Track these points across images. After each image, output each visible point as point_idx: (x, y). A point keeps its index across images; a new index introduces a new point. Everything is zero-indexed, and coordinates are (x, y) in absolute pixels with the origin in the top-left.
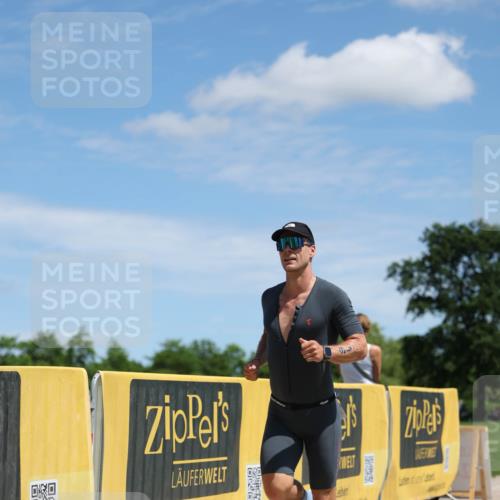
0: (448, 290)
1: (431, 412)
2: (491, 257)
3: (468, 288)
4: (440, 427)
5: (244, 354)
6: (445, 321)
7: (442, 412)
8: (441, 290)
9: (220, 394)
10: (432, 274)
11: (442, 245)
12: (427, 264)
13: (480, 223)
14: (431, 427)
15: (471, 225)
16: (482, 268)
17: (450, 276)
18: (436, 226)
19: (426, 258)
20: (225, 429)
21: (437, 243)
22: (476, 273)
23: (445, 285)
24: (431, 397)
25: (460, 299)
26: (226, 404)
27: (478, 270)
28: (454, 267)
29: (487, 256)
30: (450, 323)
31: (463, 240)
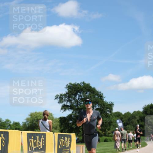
0: (74, 103)
1: (67, 141)
2: (87, 93)
3: (79, 103)
4: (70, 145)
5: (11, 122)
6: (72, 113)
7: (71, 140)
8: (71, 103)
9: (2, 135)
10: (69, 98)
11: (72, 89)
12: (67, 95)
13: (84, 83)
14: (67, 145)
15: (81, 83)
16: (84, 97)
17: (74, 99)
18: (70, 84)
19: (67, 93)
20: (3, 146)
21: (70, 89)
22: (82, 98)
23: (73, 102)
24: (67, 136)
25: (77, 106)
26: (4, 138)
27: (83, 97)
28: (75, 96)
29: (86, 93)
30: (74, 113)
31: (78, 88)
